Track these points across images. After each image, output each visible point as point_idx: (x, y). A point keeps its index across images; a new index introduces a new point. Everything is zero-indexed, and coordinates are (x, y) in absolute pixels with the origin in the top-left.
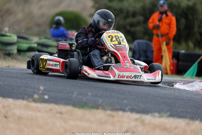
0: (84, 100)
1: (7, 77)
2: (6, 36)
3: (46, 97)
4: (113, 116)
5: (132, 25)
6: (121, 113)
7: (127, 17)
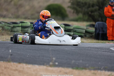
0: (77, 63)
1: (30, 49)
2: (24, 23)
3: (57, 63)
4: (95, 74)
5: (92, 12)
6: (99, 71)
7: (89, 7)
